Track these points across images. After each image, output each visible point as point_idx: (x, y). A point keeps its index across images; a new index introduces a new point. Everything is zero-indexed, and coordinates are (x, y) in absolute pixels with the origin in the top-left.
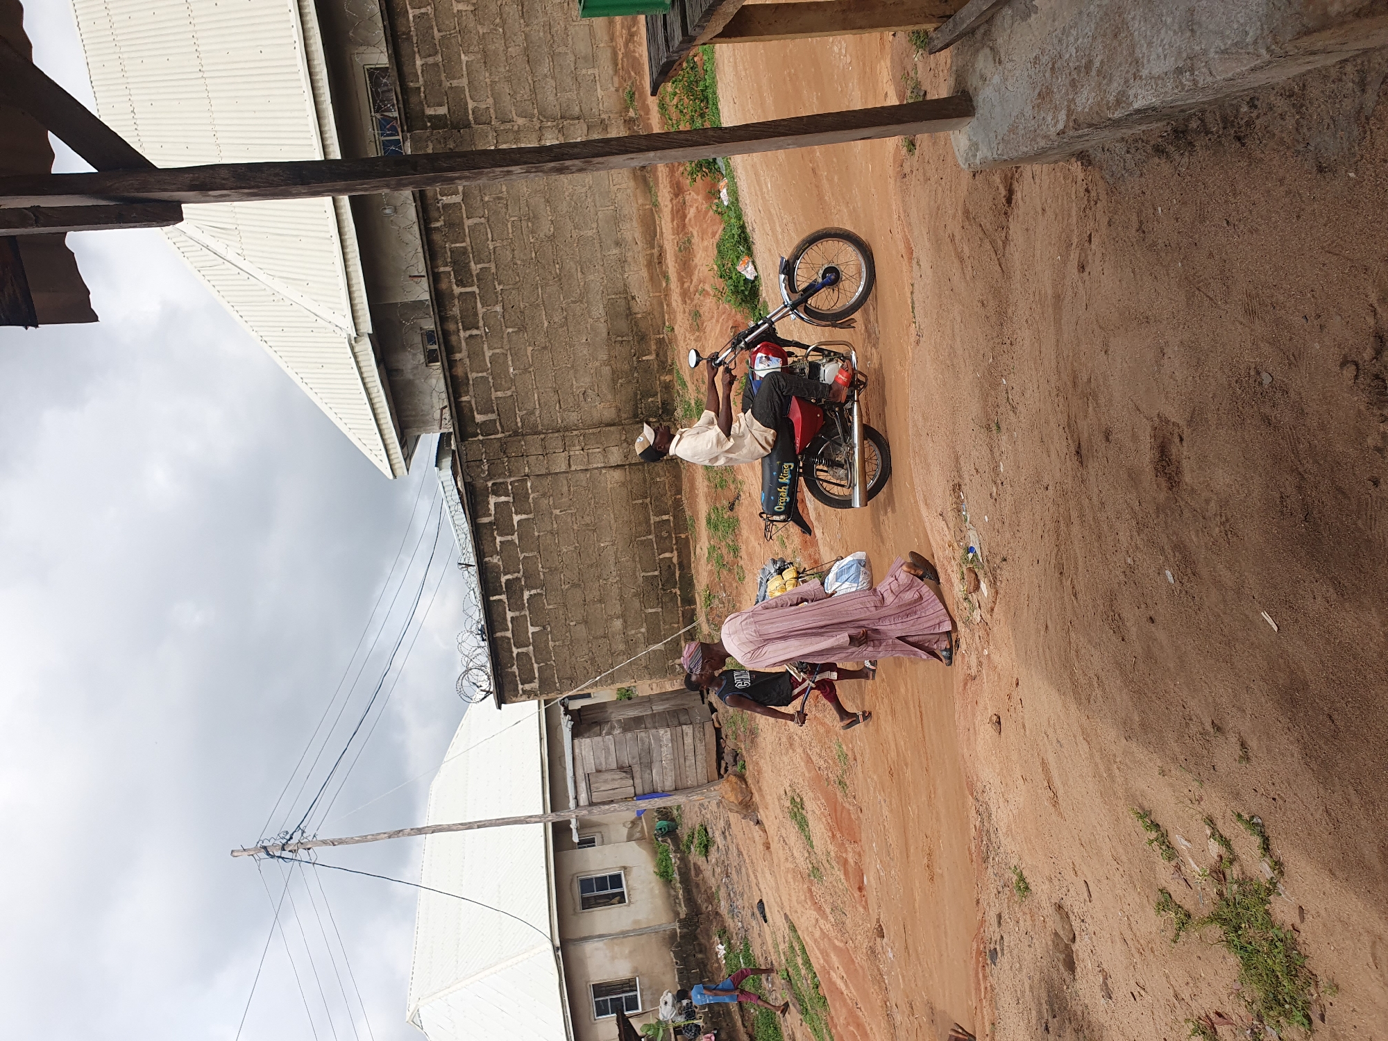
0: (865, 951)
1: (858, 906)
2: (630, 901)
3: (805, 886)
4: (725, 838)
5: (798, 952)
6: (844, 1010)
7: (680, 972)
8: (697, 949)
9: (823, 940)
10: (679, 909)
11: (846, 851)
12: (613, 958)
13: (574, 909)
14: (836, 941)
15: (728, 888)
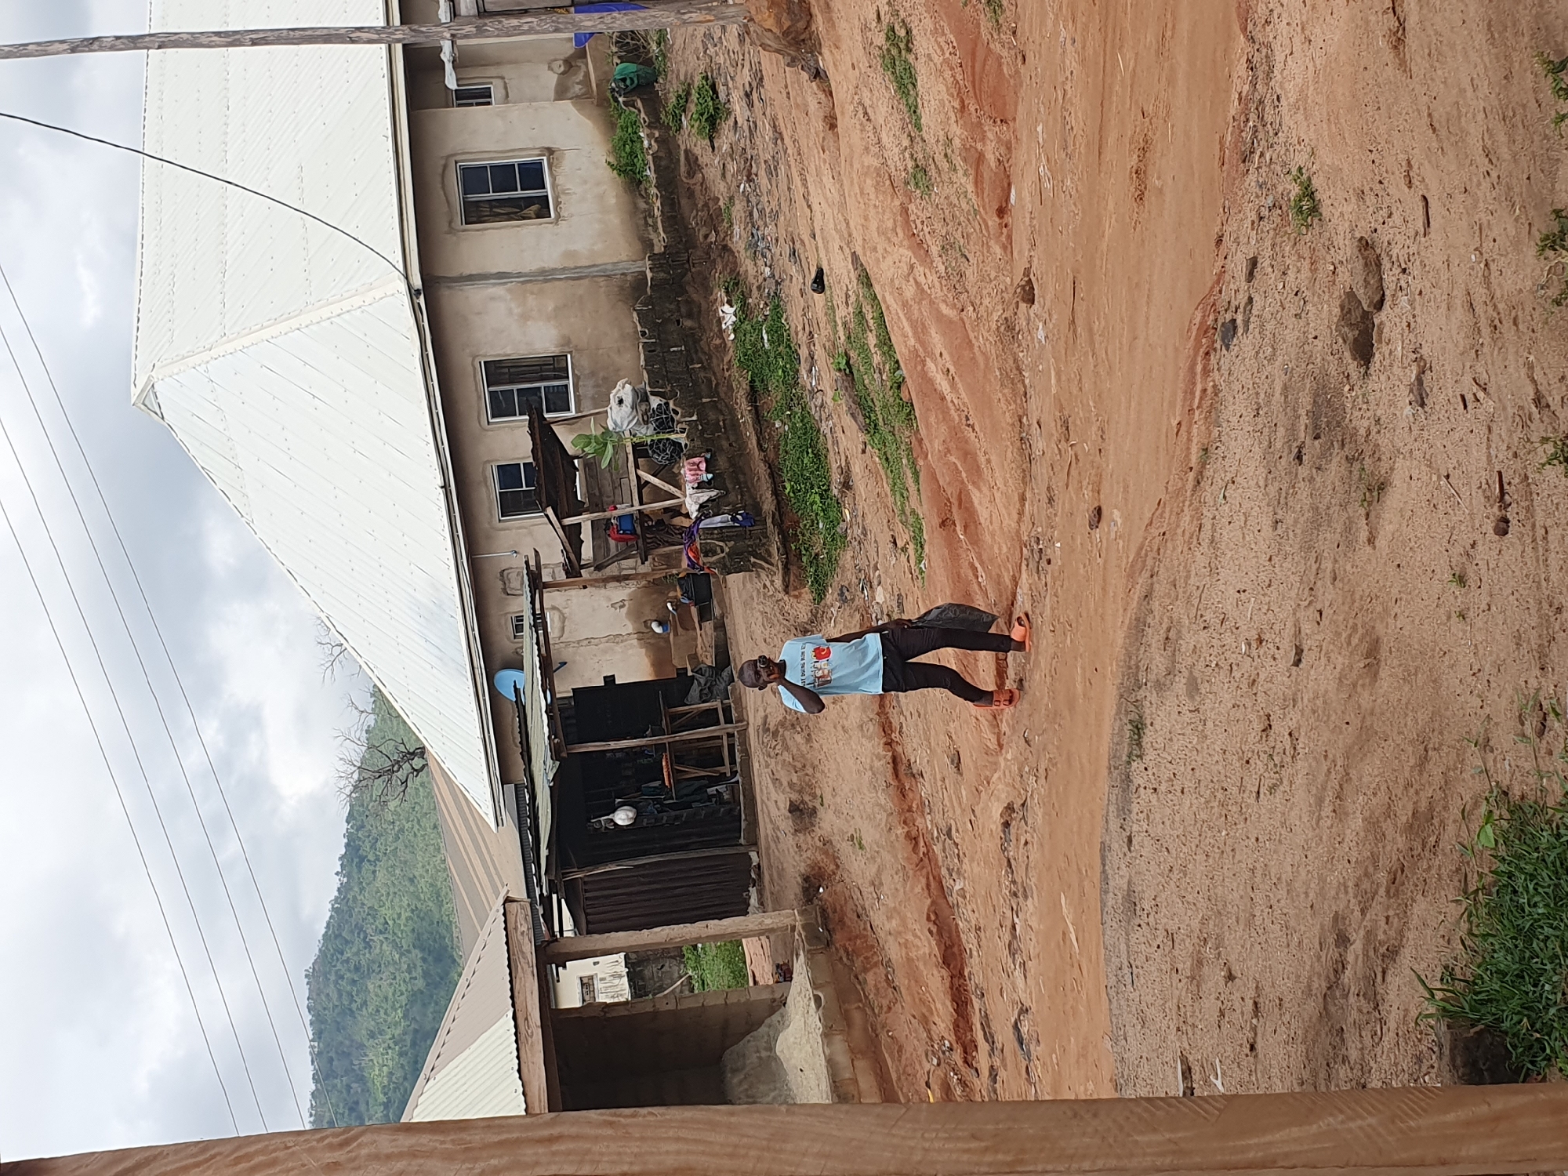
0: (994, 327)
1: (992, 243)
2: (558, 216)
3: (897, 203)
4: (750, 105)
5: (871, 322)
6: (943, 428)
7: (649, 349)
8: (683, 310)
9: (920, 303)
10: (653, 236)
11: (983, 139)
12: (525, 317)
13: (450, 223)
14: (943, 308)
15: (748, 201)
